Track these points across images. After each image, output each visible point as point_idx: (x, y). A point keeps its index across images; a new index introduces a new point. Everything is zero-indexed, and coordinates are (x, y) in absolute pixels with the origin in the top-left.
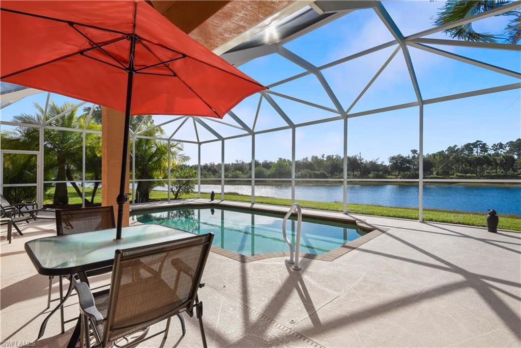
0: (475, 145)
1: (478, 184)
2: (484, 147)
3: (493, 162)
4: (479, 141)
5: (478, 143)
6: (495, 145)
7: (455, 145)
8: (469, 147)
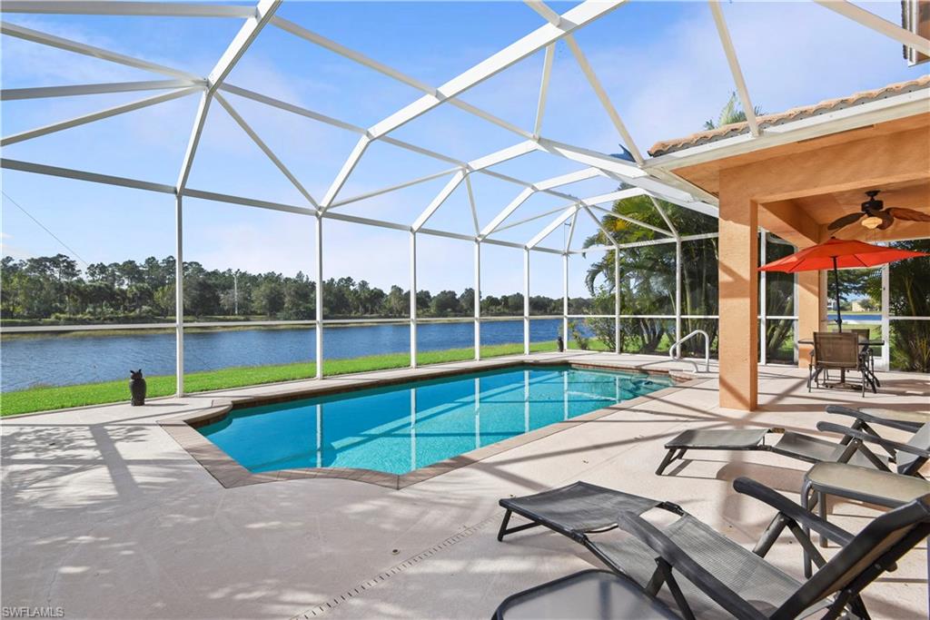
0: (55, 261)
1: (104, 332)
2: (70, 268)
3: (118, 295)
4: (61, 256)
5: (61, 260)
6: (92, 265)
7: (8, 258)
8: (39, 264)
